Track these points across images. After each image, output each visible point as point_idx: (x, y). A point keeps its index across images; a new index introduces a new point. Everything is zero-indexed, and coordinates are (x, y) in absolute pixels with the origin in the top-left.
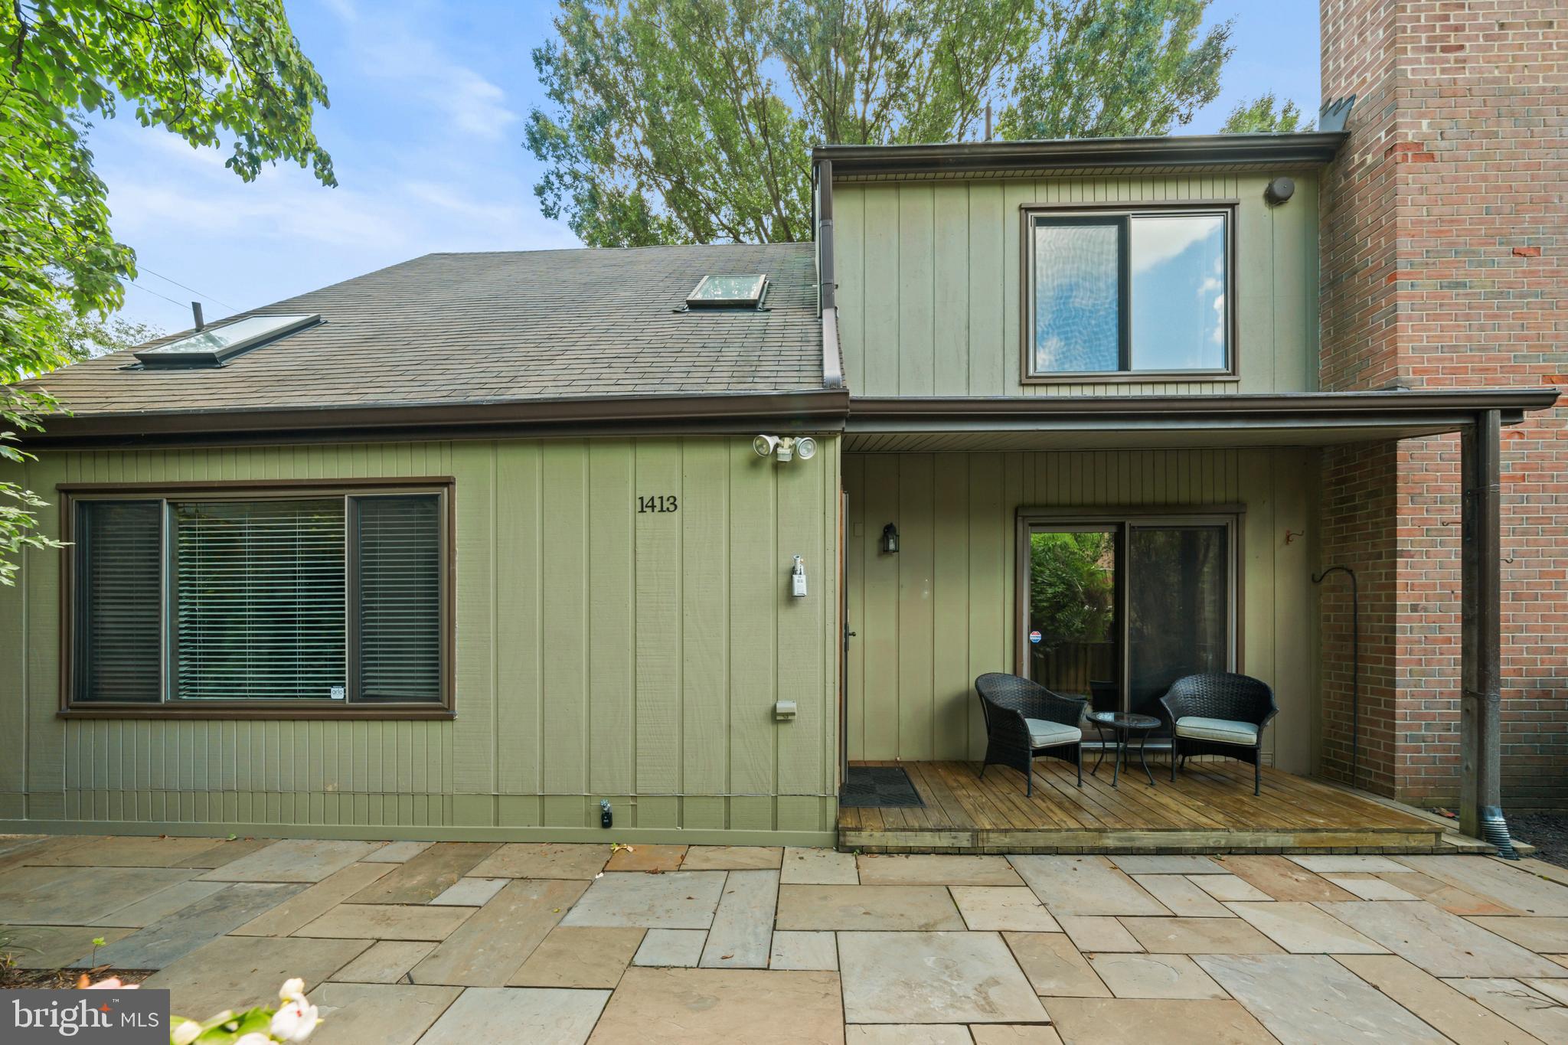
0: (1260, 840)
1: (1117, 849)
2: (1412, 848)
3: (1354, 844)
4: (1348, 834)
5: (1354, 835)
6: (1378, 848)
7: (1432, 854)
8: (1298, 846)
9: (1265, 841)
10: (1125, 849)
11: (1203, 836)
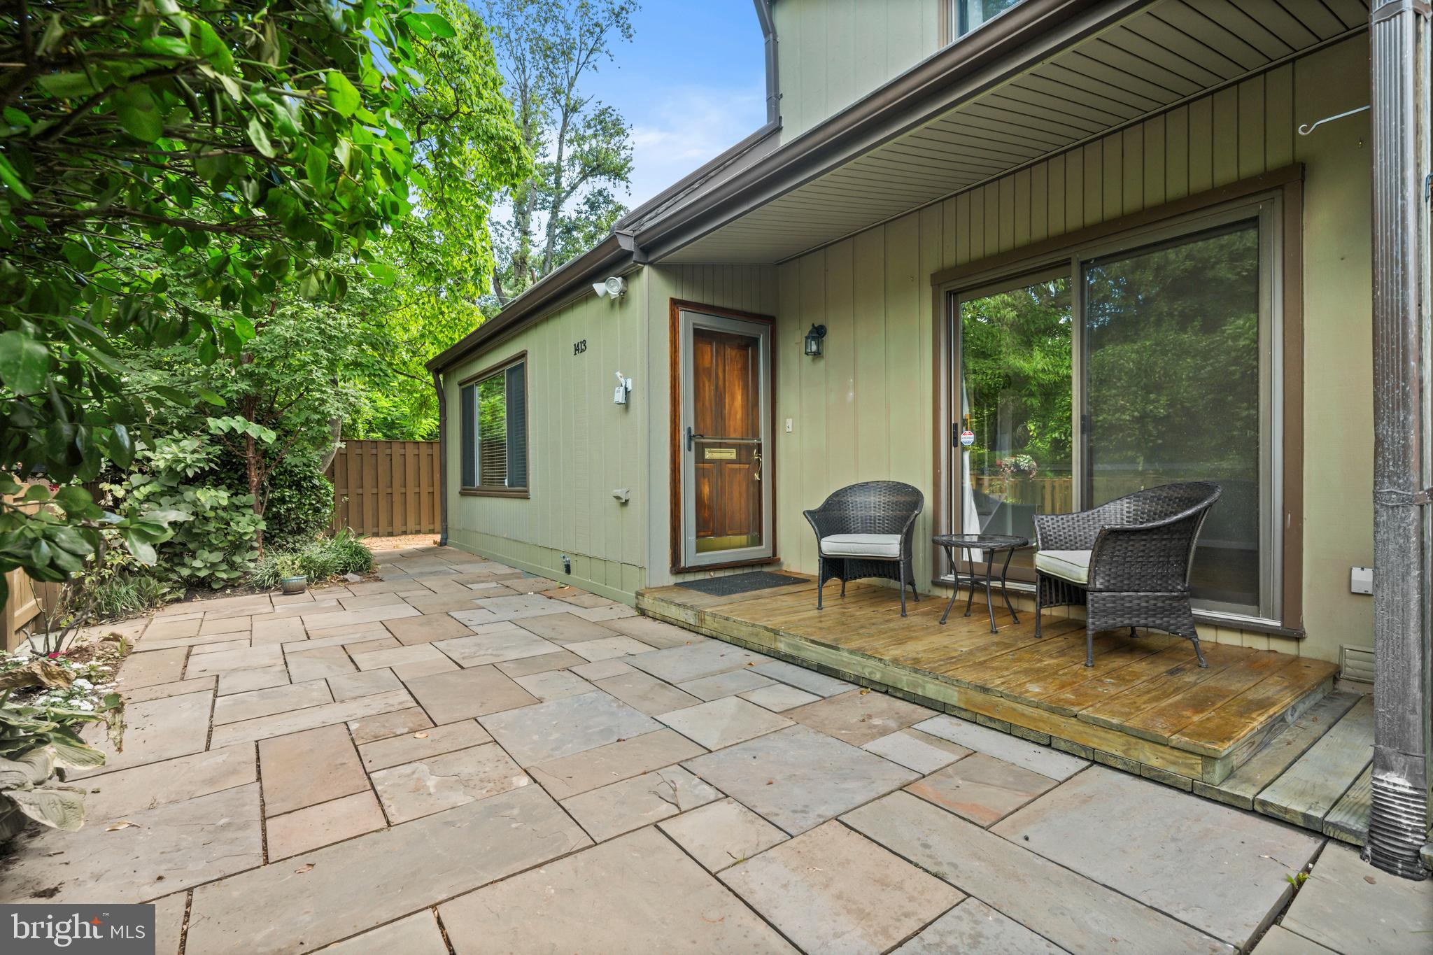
0: (916, 685)
1: (786, 655)
2: (1150, 769)
3: (1046, 730)
4: (1035, 711)
5: (1046, 714)
6: (1085, 748)
7: (1191, 793)
8: (962, 706)
9: (924, 687)
10: (793, 657)
11: (859, 663)
